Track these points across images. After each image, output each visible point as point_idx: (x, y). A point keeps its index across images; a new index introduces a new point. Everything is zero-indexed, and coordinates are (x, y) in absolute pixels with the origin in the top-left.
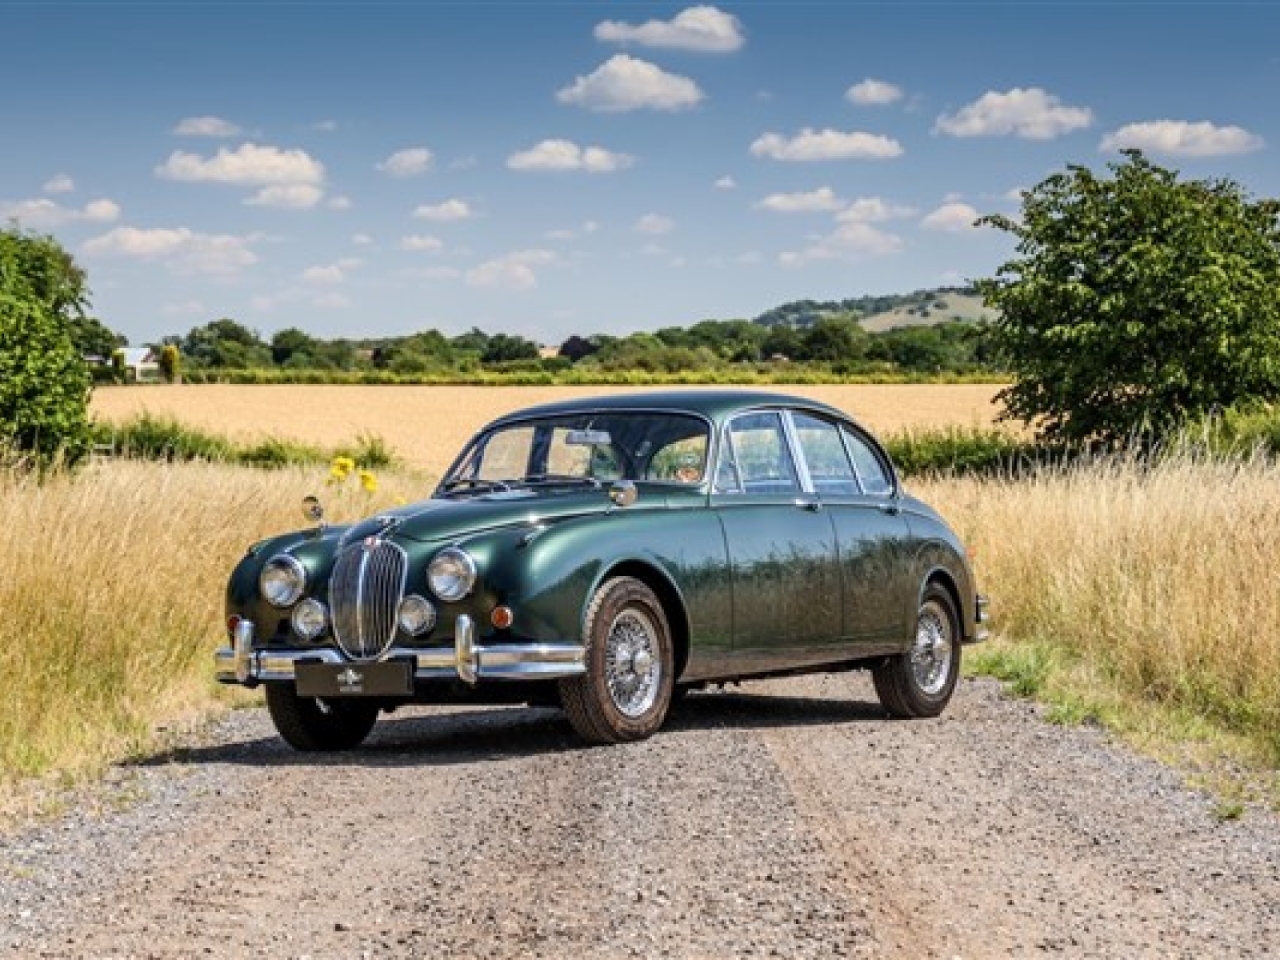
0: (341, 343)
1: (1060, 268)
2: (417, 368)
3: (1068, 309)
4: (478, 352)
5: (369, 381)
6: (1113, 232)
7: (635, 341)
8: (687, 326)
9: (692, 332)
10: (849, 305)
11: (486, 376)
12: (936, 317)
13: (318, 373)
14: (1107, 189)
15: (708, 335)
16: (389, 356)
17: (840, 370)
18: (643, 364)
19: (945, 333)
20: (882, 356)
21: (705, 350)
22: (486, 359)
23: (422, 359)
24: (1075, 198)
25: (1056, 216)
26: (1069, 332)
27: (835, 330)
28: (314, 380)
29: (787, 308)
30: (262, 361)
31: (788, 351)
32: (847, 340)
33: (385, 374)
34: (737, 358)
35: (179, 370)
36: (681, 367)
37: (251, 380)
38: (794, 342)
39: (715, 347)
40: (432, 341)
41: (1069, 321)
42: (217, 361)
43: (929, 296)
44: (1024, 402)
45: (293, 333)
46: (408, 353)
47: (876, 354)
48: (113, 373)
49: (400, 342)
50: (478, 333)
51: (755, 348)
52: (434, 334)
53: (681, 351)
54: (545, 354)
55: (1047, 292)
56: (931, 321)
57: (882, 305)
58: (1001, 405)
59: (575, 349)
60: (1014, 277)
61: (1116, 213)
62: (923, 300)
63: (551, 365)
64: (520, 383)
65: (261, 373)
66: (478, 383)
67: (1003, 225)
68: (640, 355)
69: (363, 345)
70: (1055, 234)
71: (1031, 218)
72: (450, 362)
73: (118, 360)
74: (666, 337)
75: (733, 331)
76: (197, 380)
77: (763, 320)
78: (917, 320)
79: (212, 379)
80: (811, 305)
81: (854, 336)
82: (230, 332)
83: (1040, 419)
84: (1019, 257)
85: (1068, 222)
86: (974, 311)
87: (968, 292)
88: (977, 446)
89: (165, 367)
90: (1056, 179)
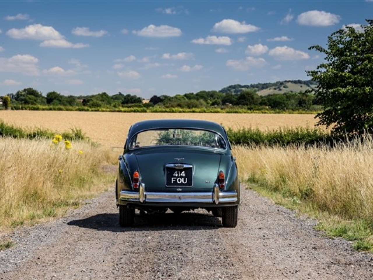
0: (71, 97)
1: (341, 67)
2: (98, 105)
3: (343, 82)
4: (121, 101)
5: (80, 110)
6: (363, 52)
7: (177, 97)
8: (195, 93)
9: (197, 95)
10: (253, 86)
11: (122, 109)
12: (284, 91)
13: (61, 107)
14: (361, 35)
15: (203, 96)
16: (88, 101)
17: (250, 109)
18: (179, 106)
19: (288, 97)
20: (265, 104)
21: (202, 101)
22: (123, 103)
23: (100, 103)
24: (348, 39)
25: (341, 46)
26: (343, 91)
27: (248, 94)
28: (60, 109)
29: (231, 87)
30: (42, 103)
31: (231, 102)
32: (253, 98)
33: (86, 108)
34: (213, 104)
35: (10, 105)
36: (193, 107)
37: (37, 109)
38: (234, 99)
39: (206, 100)
40: (104, 97)
41: (344, 87)
42: (26, 102)
43: (282, 84)
44: (327, 118)
45: (54, 93)
46: (95, 101)
47: (263, 103)
49: (93, 96)
50: (120, 94)
51: (220, 100)
52: (104, 94)
53: (193, 101)
54: (144, 102)
55: (336, 76)
56: (282, 92)
57: (265, 86)
58: (318, 120)
59: (155, 100)
60: (324, 70)
61: (365, 45)
62: (279, 85)
63: (146, 105)
64: (135, 111)
65: (41, 107)
66: (120, 111)
67: (319, 49)
68: (179, 102)
69: (79, 98)
70: (340, 53)
71: (330, 46)
72: (110, 103)
74: (188, 96)
75: (212, 95)
76: (17, 109)
77: (222, 91)
78: (277, 92)
79: (22, 109)
80: (240, 86)
81: (255, 97)
82: (31, 92)
83: (333, 125)
84: (326, 62)
85: (345, 48)
86: (298, 89)
87: (295, 82)
88: (309, 135)
89: (5, 104)
90: (341, 31)
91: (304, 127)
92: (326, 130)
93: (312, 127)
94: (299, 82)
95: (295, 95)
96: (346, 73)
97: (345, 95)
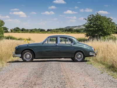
1: (90, 24)
2: (34, 32)
3: (91, 27)
5: (30, 33)
6: (95, 20)
7: (54, 30)
10: (73, 27)
14: (95, 16)
17: (72, 32)
18: (54, 32)
19: (81, 29)
20: (75, 31)
21: (60, 30)
22: (40, 31)
24: (92, 17)
25: (90, 19)
26: (91, 29)
27: (71, 29)
28: (25, 33)
29: (67, 27)
30: (21, 31)
31: (67, 31)
34: (63, 31)
36: (58, 32)
37: (19, 33)
39: (61, 30)
40: (36, 29)
42: (17, 31)
43: (80, 26)
44: (87, 35)
45: (23, 28)
46: (33, 30)
48: (7, 32)
49: (33, 29)
50: (40, 29)
51: (64, 30)
55: (89, 26)
57: (76, 27)
59: (48, 30)
60: (87, 24)
61: (95, 18)
62: (79, 26)
63: (46, 32)
64: (43, 33)
65: (20, 32)
66: (40, 33)
67: (85, 19)
69: (30, 30)
71: (88, 19)
72: (37, 31)
73: (7, 31)
74: (56, 29)
75: (62, 29)
76: (15, 32)
77: (65, 28)
78: (79, 28)
79: (16, 32)
80: (69, 27)
81: (73, 29)
82: (18, 28)
83: (89, 37)
84: (87, 22)
85: (91, 19)
88: (83, 39)
89: (12, 31)
90: (90, 15)
91: (82, 37)
92: (87, 38)
93: (84, 37)
95: (83, 29)
96: (92, 25)
97: (91, 30)
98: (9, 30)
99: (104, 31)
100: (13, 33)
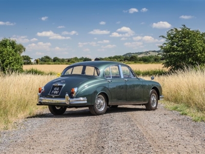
0: (63, 59)
1: (172, 44)
3: (174, 50)
4: (83, 60)
5: (67, 64)
6: (181, 38)
7: (105, 58)
8: (113, 56)
10: (136, 53)
12: (149, 55)
14: (180, 31)
16: (70, 60)
17: (135, 62)
19: (151, 57)
20: (141, 60)
21: (115, 59)
23: (75, 61)
24: (175, 33)
25: (172, 36)
26: (174, 53)
27: (134, 56)
28: (59, 64)
29: (127, 54)
30: (52, 62)
31: (128, 60)
33: (69, 63)
34: (120, 61)
35: (39, 63)
37: (50, 64)
39: (117, 59)
40: (76, 59)
41: (174, 52)
42: (45, 61)
43: (148, 52)
44: (167, 65)
45: (56, 57)
46: (73, 60)
47: (140, 60)
48: (30, 63)
50: (83, 57)
51: (123, 59)
53: (112, 60)
54: (92, 60)
55: (171, 47)
56: (148, 56)
57: (141, 53)
58: (163, 65)
59: (97, 59)
60: (165, 45)
61: (181, 35)
67: (163, 37)
69: (66, 59)
70: (172, 38)
71: (168, 36)
73: (30, 61)
74: (110, 58)
75: (119, 57)
76: (42, 64)
77: (124, 56)
78: (146, 55)
79: (44, 64)
80: (131, 53)
81: (137, 57)
82: (47, 57)
83: (169, 68)
84: (166, 42)
85: (174, 37)
86: (154, 54)
87: (153, 51)
88: (160, 72)
89: (37, 62)
90: (172, 30)
91: (158, 69)
92: (167, 70)
93: (161, 69)
94: (155, 51)
95: (153, 56)
96: (175, 46)
97: (174, 55)
98: (32, 61)
99: (197, 57)
100: (39, 65)
